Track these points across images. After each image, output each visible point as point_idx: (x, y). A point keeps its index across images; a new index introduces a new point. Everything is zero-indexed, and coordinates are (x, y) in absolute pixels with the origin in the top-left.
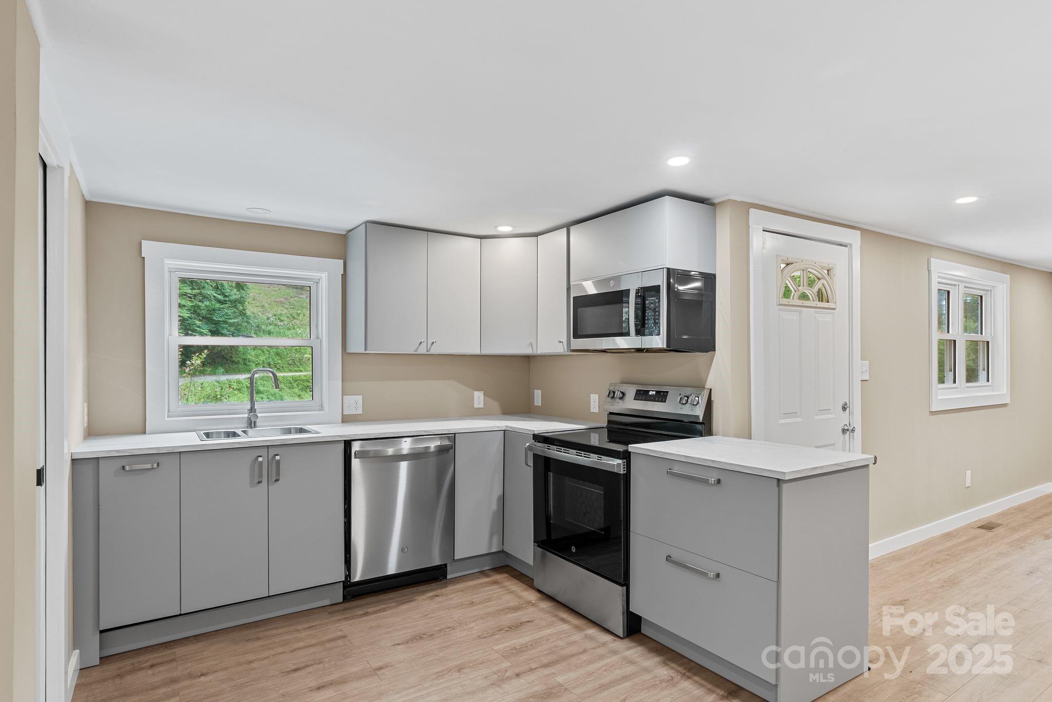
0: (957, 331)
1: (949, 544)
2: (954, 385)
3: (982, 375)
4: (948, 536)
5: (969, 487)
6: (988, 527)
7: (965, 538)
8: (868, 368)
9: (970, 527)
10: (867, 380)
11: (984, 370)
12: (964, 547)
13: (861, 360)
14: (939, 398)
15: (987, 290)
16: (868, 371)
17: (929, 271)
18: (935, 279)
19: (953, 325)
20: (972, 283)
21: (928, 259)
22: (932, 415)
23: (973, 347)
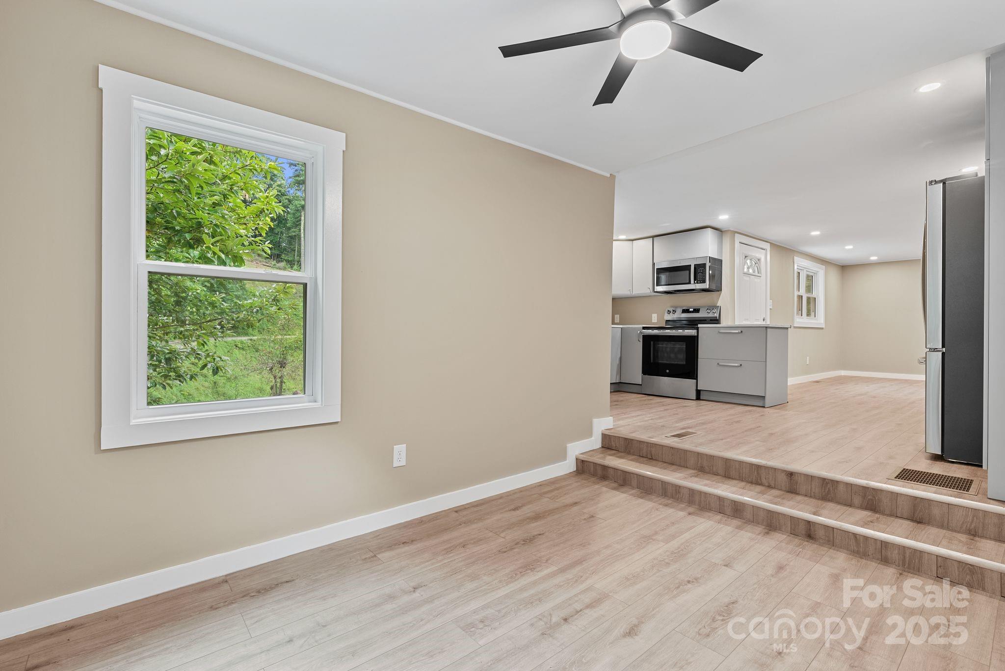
2: (802, 317)
3: (813, 314)
11: (813, 311)
14: (797, 321)
15: (815, 273)
17: (794, 262)
18: (796, 267)
19: (802, 289)
20: (808, 269)
21: (793, 257)
23: (808, 299)
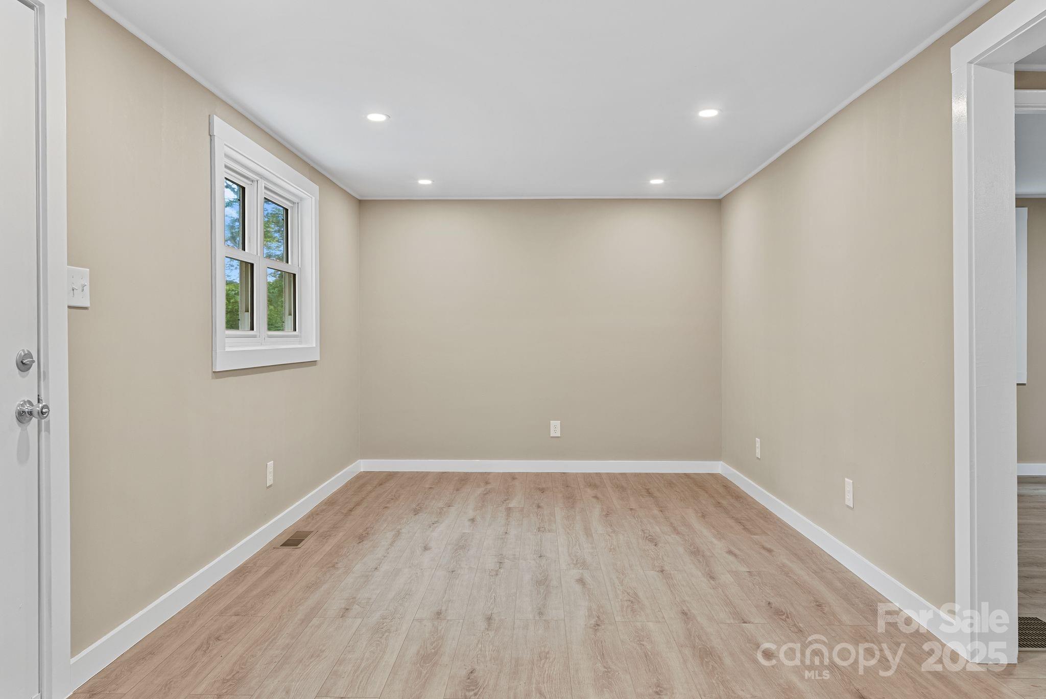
0: (254, 251)
1: (240, 589)
2: (251, 333)
3: (287, 324)
4: (241, 573)
5: (270, 486)
6: (293, 540)
7: (265, 569)
8: (87, 283)
9: (272, 547)
10: (86, 308)
11: (290, 314)
12: (259, 590)
13: (70, 263)
14: (227, 349)
15: (294, 203)
16: (87, 289)
17: (211, 136)
18: (220, 157)
19: (250, 242)
20: (275, 184)
21: (210, 115)
22: (217, 378)
